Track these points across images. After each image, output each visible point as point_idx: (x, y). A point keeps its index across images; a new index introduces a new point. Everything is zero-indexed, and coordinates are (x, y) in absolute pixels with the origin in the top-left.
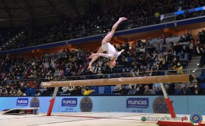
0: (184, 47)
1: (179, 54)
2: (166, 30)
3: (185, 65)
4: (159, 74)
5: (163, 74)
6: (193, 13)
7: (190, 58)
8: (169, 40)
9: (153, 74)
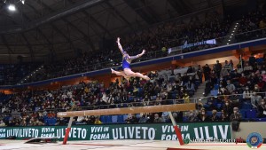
0: (191, 78)
1: (186, 84)
2: (174, 62)
3: (191, 94)
4: (168, 103)
5: (172, 103)
6: (197, 46)
7: (196, 88)
8: (176, 71)
9: (162, 103)
